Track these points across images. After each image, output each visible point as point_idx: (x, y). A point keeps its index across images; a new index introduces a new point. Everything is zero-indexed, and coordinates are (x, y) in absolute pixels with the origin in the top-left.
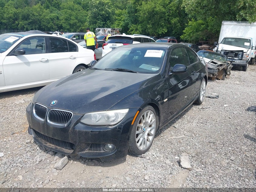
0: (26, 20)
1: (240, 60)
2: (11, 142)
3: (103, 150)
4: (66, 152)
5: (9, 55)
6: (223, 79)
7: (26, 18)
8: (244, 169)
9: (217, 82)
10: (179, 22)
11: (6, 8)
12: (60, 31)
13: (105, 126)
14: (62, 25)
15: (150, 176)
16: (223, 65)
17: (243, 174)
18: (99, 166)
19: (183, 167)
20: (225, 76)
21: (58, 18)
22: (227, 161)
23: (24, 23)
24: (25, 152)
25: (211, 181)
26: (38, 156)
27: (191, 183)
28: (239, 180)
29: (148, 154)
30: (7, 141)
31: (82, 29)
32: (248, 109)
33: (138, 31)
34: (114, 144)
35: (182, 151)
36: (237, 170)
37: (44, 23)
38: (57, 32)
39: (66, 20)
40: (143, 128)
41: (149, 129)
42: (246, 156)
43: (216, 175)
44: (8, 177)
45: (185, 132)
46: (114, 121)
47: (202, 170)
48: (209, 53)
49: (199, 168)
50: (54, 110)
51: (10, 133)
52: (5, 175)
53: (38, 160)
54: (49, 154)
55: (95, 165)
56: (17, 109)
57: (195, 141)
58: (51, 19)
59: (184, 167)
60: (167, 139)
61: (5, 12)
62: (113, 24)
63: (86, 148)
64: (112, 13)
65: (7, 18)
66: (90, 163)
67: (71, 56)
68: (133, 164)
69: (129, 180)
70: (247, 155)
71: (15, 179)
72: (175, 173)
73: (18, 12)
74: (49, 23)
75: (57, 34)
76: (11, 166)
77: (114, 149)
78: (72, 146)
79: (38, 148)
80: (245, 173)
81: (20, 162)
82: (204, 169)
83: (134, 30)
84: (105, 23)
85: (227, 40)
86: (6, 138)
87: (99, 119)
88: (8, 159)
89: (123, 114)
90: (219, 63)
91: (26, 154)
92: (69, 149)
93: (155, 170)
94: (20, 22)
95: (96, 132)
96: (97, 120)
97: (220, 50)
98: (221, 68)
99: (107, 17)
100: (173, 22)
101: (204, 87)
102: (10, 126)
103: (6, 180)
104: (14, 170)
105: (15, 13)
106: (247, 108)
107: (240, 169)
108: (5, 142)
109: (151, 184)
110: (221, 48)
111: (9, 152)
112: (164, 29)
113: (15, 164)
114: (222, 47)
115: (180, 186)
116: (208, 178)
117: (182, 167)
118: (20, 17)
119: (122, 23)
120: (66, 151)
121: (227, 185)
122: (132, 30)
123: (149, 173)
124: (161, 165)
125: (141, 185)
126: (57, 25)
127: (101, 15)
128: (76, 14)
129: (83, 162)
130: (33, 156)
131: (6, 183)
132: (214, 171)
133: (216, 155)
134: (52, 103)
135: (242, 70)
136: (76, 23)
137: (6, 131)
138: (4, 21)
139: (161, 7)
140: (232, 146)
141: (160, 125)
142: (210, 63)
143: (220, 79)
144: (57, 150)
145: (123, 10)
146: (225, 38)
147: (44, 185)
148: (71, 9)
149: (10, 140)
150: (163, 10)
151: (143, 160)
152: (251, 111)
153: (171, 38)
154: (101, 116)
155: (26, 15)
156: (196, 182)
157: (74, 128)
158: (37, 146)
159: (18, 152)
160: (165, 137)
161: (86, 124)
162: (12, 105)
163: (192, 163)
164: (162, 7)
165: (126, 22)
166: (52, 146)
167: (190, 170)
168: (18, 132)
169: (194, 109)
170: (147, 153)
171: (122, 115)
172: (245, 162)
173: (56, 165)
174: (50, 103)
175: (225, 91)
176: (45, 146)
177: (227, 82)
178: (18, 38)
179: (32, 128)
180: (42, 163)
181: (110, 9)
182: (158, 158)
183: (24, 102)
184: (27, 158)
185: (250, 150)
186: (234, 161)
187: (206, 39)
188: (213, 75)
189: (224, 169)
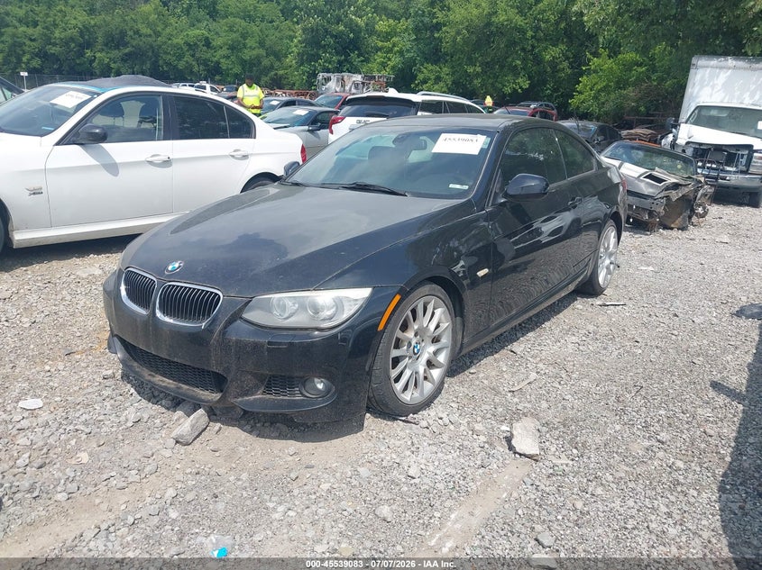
0: (117, 47)
1: (742, 172)
2: (64, 373)
3: (301, 393)
4: (203, 397)
5: (62, 142)
6: (683, 229)
7: (116, 40)
8: (693, 464)
9: (661, 234)
10: (567, 58)
11: (61, 11)
12: (213, 81)
13: (306, 329)
14: (218, 63)
15: (424, 467)
16: (681, 185)
17: (686, 478)
18: (291, 439)
19: (518, 450)
20: (690, 217)
21: (208, 43)
22: (647, 443)
23: (108, 55)
24: (99, 399)
25: (590, 489)
26: (132, 409)
27: (535, 491)
28: (671, 491)
29: (427, 416)
30: (53, 370)
31: (276, 74)
32: (740, 313)
33: (441, 84)
34: (328, 379)
35: (524, 414)
36: (670, 467)
37: (169, 57)
38: (203, 83)
39: (232, 48)
40: (413, 343)
41: (432, 349)
42: (705, 432)
43: (607, 474)
44: (51, 455)
45: (541, 365)
46: (330, 318)
47: (571, 463)
48: (647, 150)
49: (563, 456)
50: (174, 286)
51: (63, 351)
52: (45, 450)
53: (132, 418)
54: (161, 405)
55: (281, 436)
56: (83, 289)
57: (564, 390)
58: (189, 45)
59: (521, 452)
60: (486, 382)
61: (57, 22)
62: (367, 60)
63: (257, 388)
64: (367, 30)
65: (62, 39)
66: (267, 430)
67: (235, 151)
68: (381, 436)
69: (367, 475)
70: (708, 430)
71: (69, 461)
72: (495, 466)
73: (93, 22)
74: (180, 57)
75: (204, 88)
76: (61, 430)
77: (328, 392)
78: (218, 382)
79: (132, 390)
80: (690, 476)
81: (86, 423)
82: (577, 459)
83: (430, 79)
84: (346, 60)
85: (704, 113)
86: (50, 362)
87: (293, 311)
88: (53, 415)
89: (356, 300)
90: (672, 180)
91: (100, 404)
92: (213, 391)
93: (440, 455)
94: (98, 55)
95: (280, 344)
96: (286, 315)
97: (681, 141)
98: (675, 195)
99: (352, 41)
100: (548, 57)
101: (611, 246)
102: (61, 334)
103: (47, 461)
104: (69, 440)
105: (84, 26)
106: (737, 309)
107: (680, 464)
108: (49, 374)
109: (422, 488)
110: (686, 138)
111: (58, 399)
112: (520, 80)
113: (71, 427)
114: (689, 133)
115: (504, 496)
116: (585, 480)
117: (515, 453)
118: (100, 40)
119: (395, 60)
120: (204, 395)
121: (635, 502)
122: (425, 82)
123: (423, 461)
124: (457, 445)
125: (398, 488)
126: (205, 63)
127: (332, 36)
128: (261, 30)
129: (248, 427)
130: (118, 409)
131: (47, 467)
132: (604, 465)
133: (618, 427)
134: (170, 268)
135: (748, 205)
136: (258, 58)
137: (50, 346)
138: (54, 48)
139: (512, 13)
140: (671, 405)
141: (466, 340)
142: (641, 178)
143: (672, 229)
144: (180, 391)
145: (399, 20)
146: (699, 108)
147: (143, 476)
148: (249, 16)
149: (61, 367)
150: (519, 20)
151: (411, 429)
152: (747, 317)
153: (541, 105)
154: (297, 305)
155: (118, 32)
156: (547, 489)
157: (224, 332)
158: (129, 385)
159: (80, 399)
160: (481, 375)
161: (256, 325)
162: (69, 279)
163: (547, 443)
164: (517, 11)
165: (408, 55)
166: (168, 383)
167: (537, 461)
168: (84, 351)
169: (578, 306)
170: (425, 413)
171: (352, 303)
172: (698, 448)
173: (177, 432)
174: (166, 268)
175: (682, 262)
176: (150, 381)
177: (692, 237)
178: (89, 97)
179: (117, 336)
180: (141, 426)
181: (361, 17)
182: (452, 427)
183: (100, 272)
184: (102, 413)
185: (722, 420)
186: (668, 443)
187: (648, 109)
188: (651, 213)
189: (632, 463)
